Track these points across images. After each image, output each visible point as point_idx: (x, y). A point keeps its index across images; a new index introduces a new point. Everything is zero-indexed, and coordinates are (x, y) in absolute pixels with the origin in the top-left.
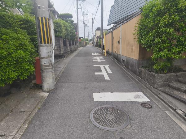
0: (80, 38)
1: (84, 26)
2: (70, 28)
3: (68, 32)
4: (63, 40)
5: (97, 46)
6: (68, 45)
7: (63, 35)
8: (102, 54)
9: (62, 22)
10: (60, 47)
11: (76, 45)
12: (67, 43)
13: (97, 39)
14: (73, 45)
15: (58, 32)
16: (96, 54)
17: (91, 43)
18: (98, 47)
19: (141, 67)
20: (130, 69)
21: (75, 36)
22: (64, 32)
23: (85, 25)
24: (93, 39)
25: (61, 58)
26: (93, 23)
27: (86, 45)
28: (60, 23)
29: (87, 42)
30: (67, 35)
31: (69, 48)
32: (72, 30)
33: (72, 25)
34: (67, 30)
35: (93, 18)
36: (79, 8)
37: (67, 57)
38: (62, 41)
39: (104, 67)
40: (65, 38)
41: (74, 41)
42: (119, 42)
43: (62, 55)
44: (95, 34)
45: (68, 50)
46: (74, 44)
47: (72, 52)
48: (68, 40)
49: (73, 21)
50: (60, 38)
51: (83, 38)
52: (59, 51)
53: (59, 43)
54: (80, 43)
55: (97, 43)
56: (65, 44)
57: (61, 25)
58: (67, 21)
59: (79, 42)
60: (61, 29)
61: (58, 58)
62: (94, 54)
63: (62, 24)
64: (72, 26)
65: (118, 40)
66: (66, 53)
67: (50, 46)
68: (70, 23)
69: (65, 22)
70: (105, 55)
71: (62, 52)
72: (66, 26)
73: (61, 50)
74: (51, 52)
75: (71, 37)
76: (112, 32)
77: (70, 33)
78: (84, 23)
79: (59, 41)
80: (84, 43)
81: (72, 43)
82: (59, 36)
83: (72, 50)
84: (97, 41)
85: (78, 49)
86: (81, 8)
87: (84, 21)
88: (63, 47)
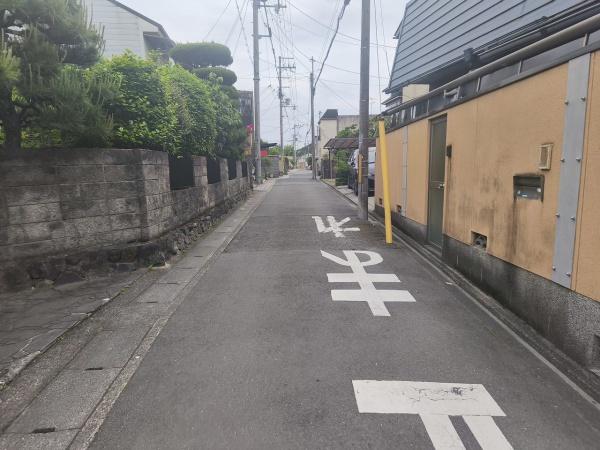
0: (265, 146)
1: (281, 107)
2: (215, 104)
3: (200, 120)
4: (166, 161)
5: (325, 174)
6: (205, 180)
7: (162, 132)
10: (141, 202)
11: (245, 174)
12: (196, 173)
13: (326, 151)
14: (233, 175)
15: (134, 116)
16: (336, 228)
18: (332, 182)
21: (241, 139)
22: (174, 120)
23: (284, 102)
26: (313, 90)
27: (287, 167)
28: (149, 71)
29: (290, 158)
30: (196, 132)
31: (206, 198)
32: (225, 112)
33: (225, 91)
34: (198, 111)
35: (312, 75)
36: (261, 36)
39: (458, 423)
41: (237, 159)
44: (320, 131)
45: (202, 203)
46: (239, 172)
47: (224, 209)
48: (204, 159)
49: (231, 78)
51: (275, 145)
52: (137, 222)
53: (139, 178)
54: (266, 164)
55: (326, 163)
58: (203, 76)
59: (260, 163)
60: (153, 104)
61: (124, 268)
62: (327, 225)
64: (224, 96)
65: (521, 171)
66: (185, 226)
68: (220, 83)
70: (389, 240)
71: (154, 230)
72: (193, 96)
73: (149, 218)
75: (220, 145)
76: (431, 120)
77: (213, 126)
78: (281, 95)
79: (134, 166)
80: (281, 164)
81: (225, 169)
82: (138, 138)
83: (223, 202)
84: (326, 156)
85: (257, 188)
86: (270, 36)
87: (280, 89)
88: (168, 199)
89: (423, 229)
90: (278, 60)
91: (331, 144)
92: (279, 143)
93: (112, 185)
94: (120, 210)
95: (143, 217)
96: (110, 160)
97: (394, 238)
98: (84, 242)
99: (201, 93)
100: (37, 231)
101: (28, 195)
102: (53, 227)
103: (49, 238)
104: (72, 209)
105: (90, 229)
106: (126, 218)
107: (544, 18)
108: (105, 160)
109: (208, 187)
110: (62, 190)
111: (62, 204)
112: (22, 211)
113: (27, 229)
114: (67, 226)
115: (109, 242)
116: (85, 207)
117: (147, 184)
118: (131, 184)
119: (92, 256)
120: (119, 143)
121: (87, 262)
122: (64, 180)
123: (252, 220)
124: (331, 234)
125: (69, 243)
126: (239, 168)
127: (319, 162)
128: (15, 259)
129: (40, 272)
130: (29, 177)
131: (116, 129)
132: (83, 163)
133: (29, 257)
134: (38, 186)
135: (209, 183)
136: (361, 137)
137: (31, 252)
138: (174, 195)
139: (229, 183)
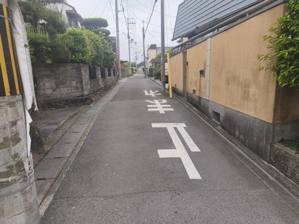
0: (122, 62)
1: (129, 43)
2: (103, 45)
3: (98, 52)
4: (88, 68)
5: (151, 75)
6: (100, 76)
7: (87, 57)
8: (165, 94)
9: (86, 33)
10: (81, 82)
11: (114, 75)
12: (97, 73)
13: (150, 64)
14: (110, 75)
15: (77, 52)
16: (152, 94)
17: (140, 69)
18: (153, 78)
19: (279, 142)
20: (238, 138)
21: (113, 59)
22: (90, 52)
23: (131, 41)
24: (143, 64)
25: (84, 104)
26: (144, 36)
27: (133, 73)
28: (81, 35)
29: (134, 68)
30: (97, 57)
31: (101, 83)
32: (106, 48)
33: (106, 39)
34: (97, 48)
35: (143, 28)
36: (119, 11)
37: (96, 101)
38: (86, 70)
39: (176, 129)
40: (94, 63)
41: (111, 68)
42: (202, 73)
43: (86, 99)
44: (148, 55)
45: (100, 85)
46: (112, 74)
47: (107, 88)
48: (99, 67)
49: (108, 33)
50: (81, 64)
51: (126, 61)
52: (80, 90)
53: (80, 74)
54: (123, 71)
55: (151, 70)
56: (93, 76)
57: (84, 39)
58: (97, 32)
59: (120, 70)
60: (84, 47)
61: (77, 105)
62: (149, 93)
63: (86, 37)
64: (106, 42)
65: (201, 69)
66: (95, 93)
67: (12, 105)
68: (104, 36)
69: (93, 33)
70: (171, 96)
71: (86, 93)
72: (94, 41)
73: (84, 88)
74: (14, 123)
75: (105, 62)
76: (184, 53)
77: (102, 54)
78: (129, 37)
79: (79, 70)
80: (130, 71)
81: (107, 72)
82: (79, 60)
83: (106, 86)
84: (151, 67)
85: (119, 81)
86: (123, 11)
87: (128, 34)
88: (89, 82)
89: (182, 92)
90: (127, 20)
91: (153, 61)
92: (128, 61)
93: (72, 77)
94: (74, 86)
95: (82, 88)
96: (71, 68)
97: (173, 96)
98: (63, 96)
99: (97, 41)
100: (49, 92)
101: (46, 80)
102: (54, 91)
103: (53, 94)
104: (60, 84)
105: (65, 92)
106: (76, 88)
107: (217, 19)
108: (69, 67)
109: (101, 79)
110: (56, 78)
111: (56, 83)
112: (44, 85)
113: (46, 91)
114: (58, 90)
115: (71, 96)
116: (63, 84)
117: (83, 76)
118: (77, 76)
119: (66, 101)
120: (72, 61)
121: (65, 103)
122: (56, 75)
123: (119, 92)
124: (151, 96)
125: (59, 96)
126: (112, 72)
127: (148, 69)
128: (43, 101)
129: (51, 105)
130: (46, 73)
131: (72, 56)
132: (62, 69)
133: (47, 100)
134: (48, 76)
135: (101, 77)
136: (162, 59)
137: (47, 99)
138: (90, 81)
139: (109, 78)
